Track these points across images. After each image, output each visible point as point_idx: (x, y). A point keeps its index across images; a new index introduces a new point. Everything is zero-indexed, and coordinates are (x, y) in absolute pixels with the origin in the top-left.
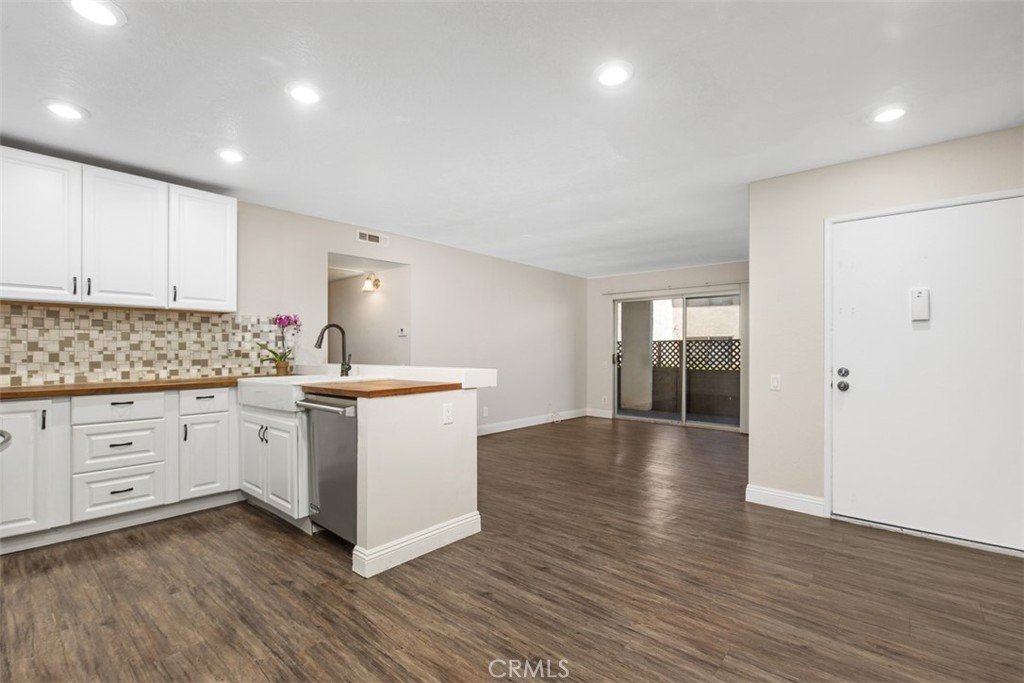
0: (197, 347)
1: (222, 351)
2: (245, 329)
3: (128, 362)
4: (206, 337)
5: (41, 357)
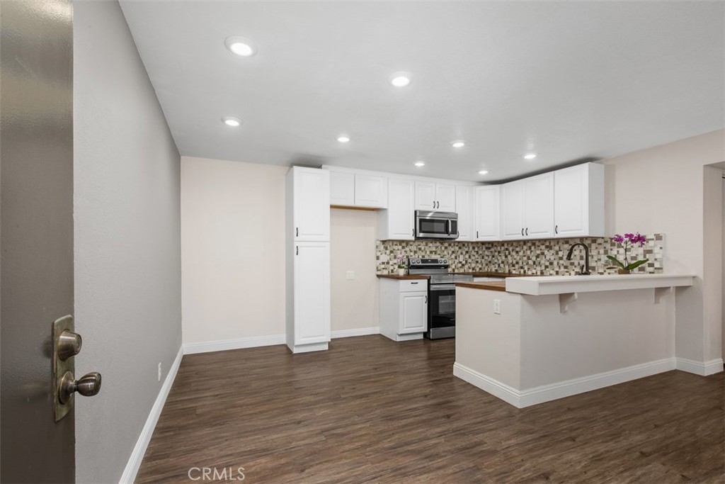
1: (604, 261)
5: (531, 262)
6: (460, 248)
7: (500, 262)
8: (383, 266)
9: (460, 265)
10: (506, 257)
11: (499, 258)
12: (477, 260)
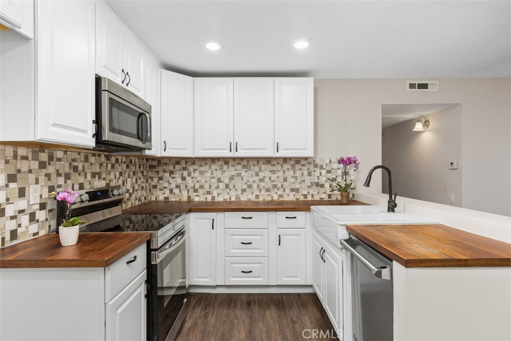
0: (293, 180)
1: (308, 183)
2: (322, 167)
3: (258, 189)
4: (298, 173)
5: (222, 186)
7: (173, 186)
10: (184, 179)
11: (171, 180)
12: (143, 185)
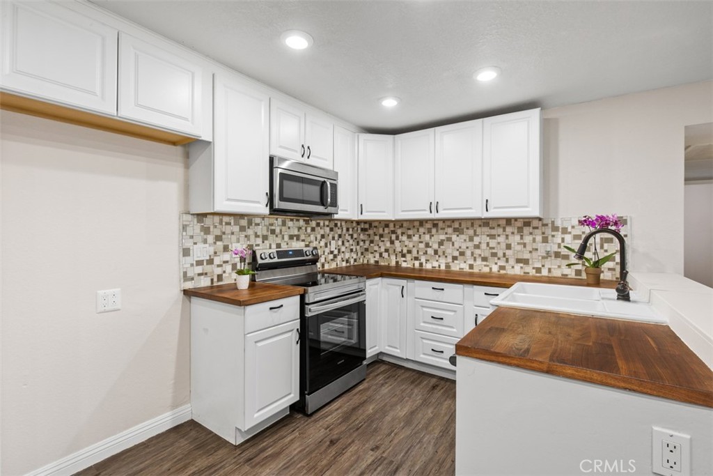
0: (519, 248)
1: (542, 252)
2: (565, 231)
3: (473, 258)
4: (528, 239)
5: (430, 251)
6: (331, 230)
7: (382, 249)
8: (199, 269)
9: (331, 257)
10: (392, 242)
11: (381, 244)
12: (352, 247)
